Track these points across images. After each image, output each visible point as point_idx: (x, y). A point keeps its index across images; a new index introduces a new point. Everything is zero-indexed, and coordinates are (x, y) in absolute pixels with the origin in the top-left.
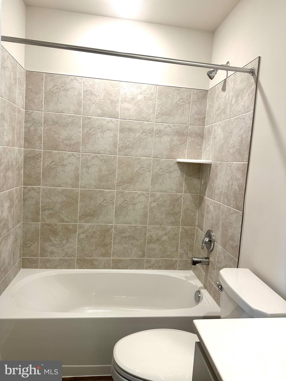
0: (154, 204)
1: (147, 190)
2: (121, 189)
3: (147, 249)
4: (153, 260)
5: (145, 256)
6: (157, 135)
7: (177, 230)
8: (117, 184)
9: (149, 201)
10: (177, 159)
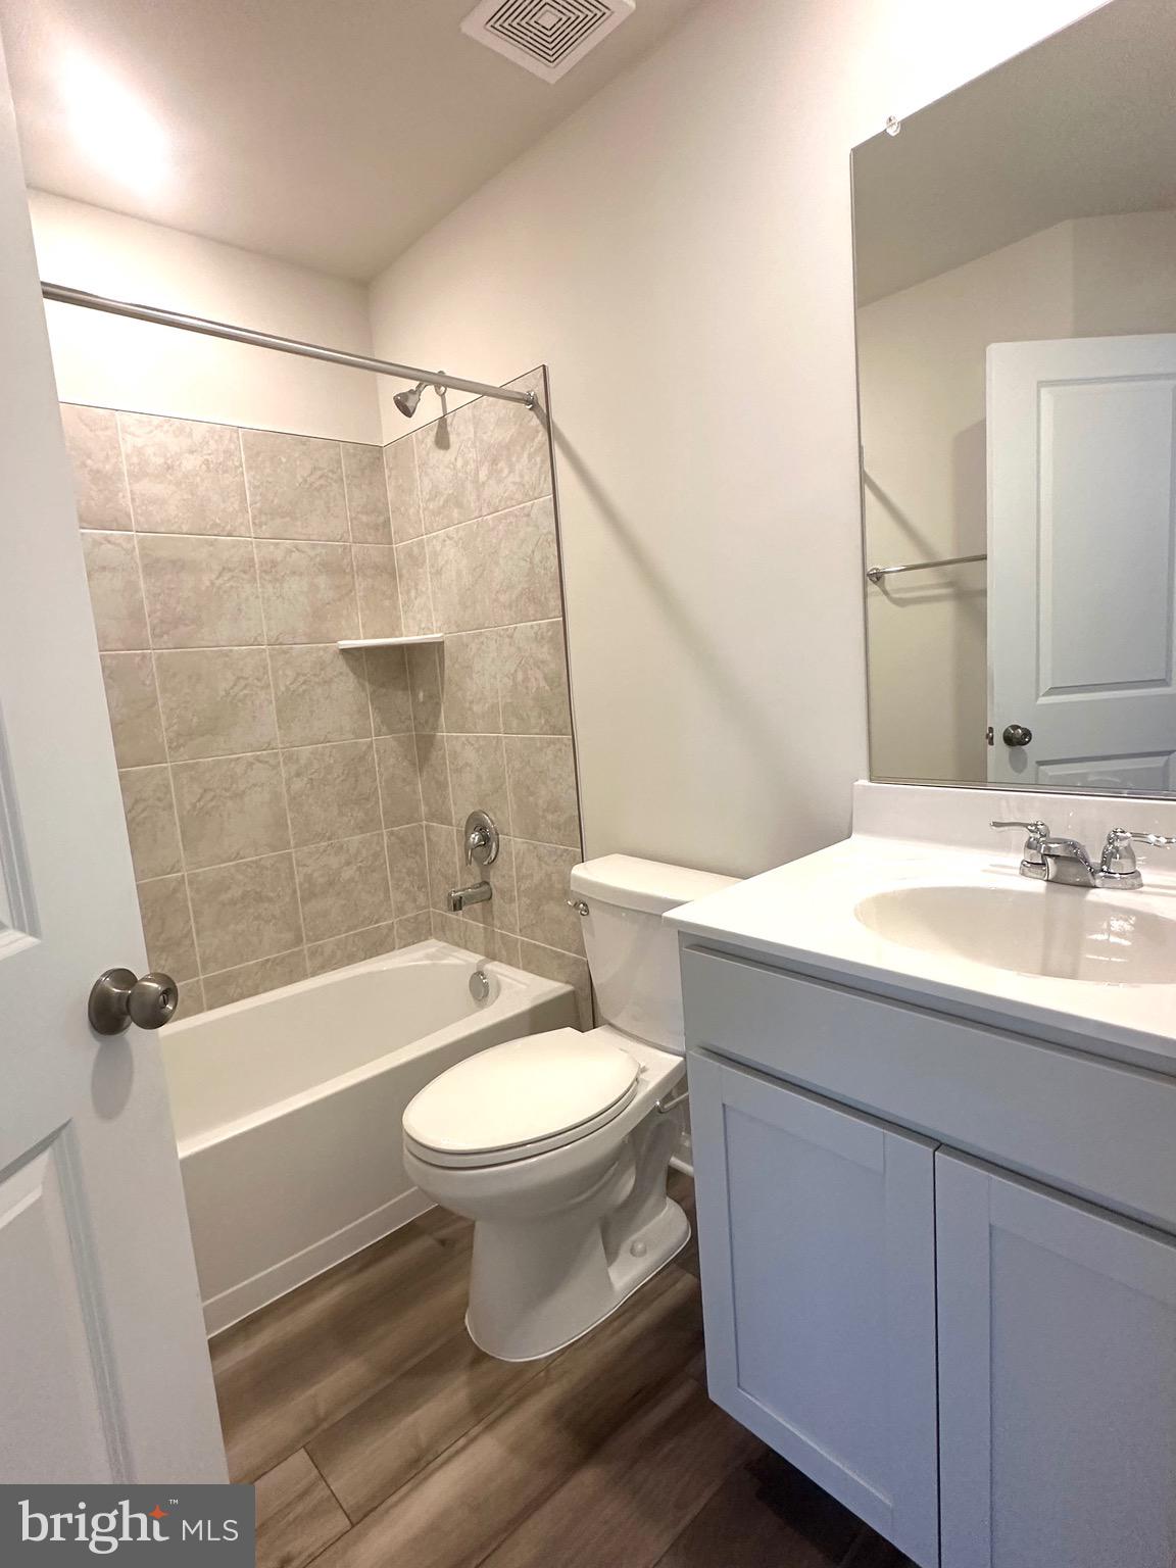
0: (298, 785)
1: (269, 746)
2: (187, 758)
3: (304, 919)
4: (329, 943)
5: (302, 941)
6: (267, 578)
7: (378, 843)
8: (170, 741)
9: (284, 775)
10: (340, 642)
